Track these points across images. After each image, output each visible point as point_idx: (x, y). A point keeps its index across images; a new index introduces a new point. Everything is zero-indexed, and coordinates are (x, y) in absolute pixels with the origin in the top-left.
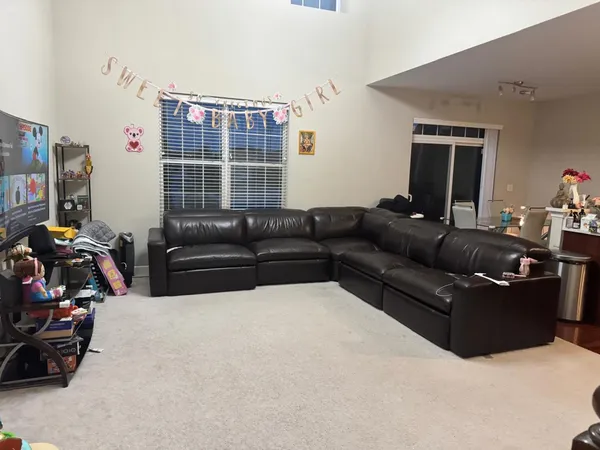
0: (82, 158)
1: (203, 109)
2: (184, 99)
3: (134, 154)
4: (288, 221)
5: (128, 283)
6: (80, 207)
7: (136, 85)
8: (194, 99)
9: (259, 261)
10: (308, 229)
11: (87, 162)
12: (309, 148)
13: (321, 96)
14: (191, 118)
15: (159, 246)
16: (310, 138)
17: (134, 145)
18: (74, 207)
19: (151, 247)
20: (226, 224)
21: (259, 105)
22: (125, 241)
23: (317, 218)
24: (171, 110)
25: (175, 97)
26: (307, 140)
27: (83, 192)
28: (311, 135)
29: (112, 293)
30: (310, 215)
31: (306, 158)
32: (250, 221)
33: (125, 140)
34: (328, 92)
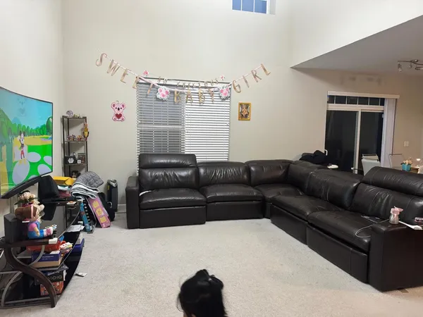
0: (81, 126)
1: (168, 89)
2: (154, 82)
3: (118, 123)
4: (231, 171)
5: (111, 218)
6: (79, 162)
7: (120, 73)
8: (162, 82)
9: (208, 201)
10: (245, 177)
11: (85, 129)
12: (246, 116)
13: (255, 76)
14: (159, 96)
15: (133, 191)
16: (247, 108)
17: (119, 116)
18: (75, 161)
19: (128, 191)
20: (184, 173)
21: (209, 85)
22: (111, 186)
23: (253, 169)
24: (145, 90)
25: (148, 80)
26: (244, 110)
27: (82, 150)
28: (247, 106)
29: (99, 225)
30: (247, 167)
31: (244, 123)
32: (202, 171)
33: (113, 112)
34: (261, 73)
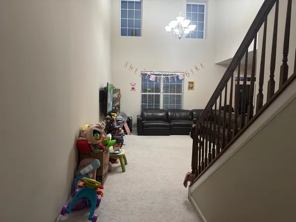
0: (118, 93)
1: (155, 76)
2: (149, 73)
3: (133, 92)
4: (183, 114)
5: (131, 131)
6: (117, 108)
7: (134, 70)
8: (152, 73)
9: (171, 126)
10: (191, 117)
11: (119, 94)
12: (192, 88)
13: (196, 69)
14: (151, 79)
15: (140, 120)
16: (192, 84)
17: (133, 89)
18: (115, 108)
19: (138, 120)
20: (161, 114)
21: (174, 74)
22: (130, 119)
23: (194, 113)
24: (144, 77)
25: (146, 73)
26: (191, 85)
27: (118, 104)
28: (192, 83)
29: (126, 134)
30: (191, 112)
31: (191, 91)
32: (169, 113)
33: (130, 87)
34: (199, 67)
